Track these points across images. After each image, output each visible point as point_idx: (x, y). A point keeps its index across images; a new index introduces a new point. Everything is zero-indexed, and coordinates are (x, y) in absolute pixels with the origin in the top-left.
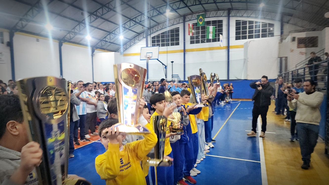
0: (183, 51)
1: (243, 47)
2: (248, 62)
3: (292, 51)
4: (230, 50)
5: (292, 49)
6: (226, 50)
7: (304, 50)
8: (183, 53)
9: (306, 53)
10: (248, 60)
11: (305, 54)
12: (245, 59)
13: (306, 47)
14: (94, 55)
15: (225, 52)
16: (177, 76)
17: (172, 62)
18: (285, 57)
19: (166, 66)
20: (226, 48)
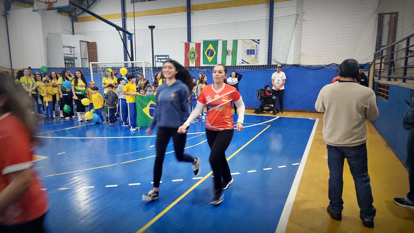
0: (186, 10)
2: (303, 23)
4: (276, 4)
6: (267, 6)
8: (185, 14)
10: (304, 18)
12: (297, 15)
14: (7, 14)
15: (265, 8)
16: (165, 59)
17: (152, 28)
18: (391, 14)
19: (130, 34)
20: (266, 1)
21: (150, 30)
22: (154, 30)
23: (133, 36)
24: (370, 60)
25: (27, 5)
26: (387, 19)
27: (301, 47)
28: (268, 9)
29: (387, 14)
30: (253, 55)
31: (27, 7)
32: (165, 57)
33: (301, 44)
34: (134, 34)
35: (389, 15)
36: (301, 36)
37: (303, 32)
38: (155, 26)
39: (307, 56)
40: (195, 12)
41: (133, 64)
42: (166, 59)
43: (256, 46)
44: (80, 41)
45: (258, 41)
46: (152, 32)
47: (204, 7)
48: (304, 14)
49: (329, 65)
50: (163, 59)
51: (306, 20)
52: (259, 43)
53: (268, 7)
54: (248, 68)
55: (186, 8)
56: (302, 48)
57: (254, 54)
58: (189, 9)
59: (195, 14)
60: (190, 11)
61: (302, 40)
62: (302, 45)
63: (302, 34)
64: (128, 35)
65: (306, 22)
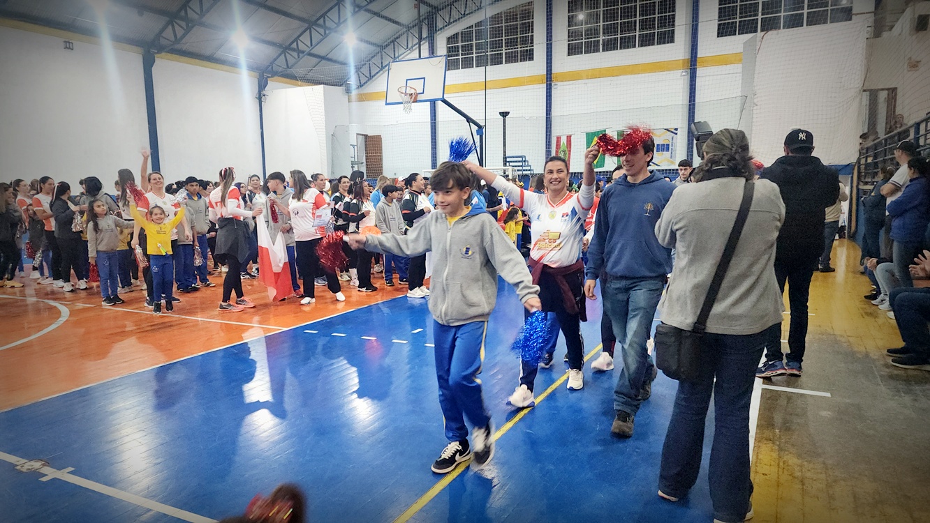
0: (545, 80)
1: (740, 61)
2: (755, 108)
3: (914, 66)
4: (700, 71)
6: (684, 74)
8: (543, 87)
10: (755, 101)
12: (745, 98)
14: (264, 95)
15: (683, 77)
16: (519, 162)
17: (504, 114)
18: (888, 89)
19: (480, 127)
20: (683, 66)
21: (502, 118)
23: (484, 130)
24: (853, 160)
25: (299, 83)
26: (883, 96)
28: (687, 78)
29: (882, 89)
30: (665, 152)
31: (300, 86)
32: (520, 159)
34: (484, 126)
35: (887, 91)
37: (754, 120)
38: (509, 113)
40: (559, 83)
42: (521, 161)
43: (673, 138)
44: (358, 134)
45: (674, 132)
46: (504, 120)
47: (576, 77)
48: (756, 96)
50: (516, 162)
51: (758, 104)
52: (676, 134)
53: (688, 75)
55: (545, 78)
57: (668, 150)
58: (550, 80)
59: (559, 88)
60: (551, 84)
64: (477, 128)
65: (758, 107)
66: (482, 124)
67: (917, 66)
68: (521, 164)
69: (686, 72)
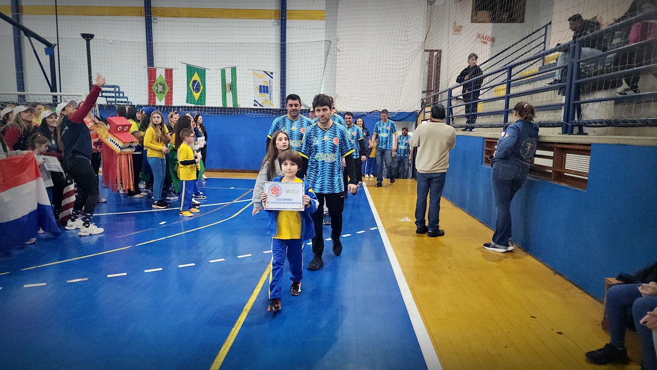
0: (143, 13)
1: (322, 18)
2: (338, 53)
3: (458, 30)
4: (289, 23)
5: (460, 24)
6: (276, 23)
7: (487, 29)
8: (141, 22)
9: (493, 40)
10: (338, 46)
11: (489, 43)
12: (329, 42)
13: (494, 20)
15: (275, 27)
16: (113, 92)
17: (88, 37)
19: (49, 45)
20: (275, 16)
21: (84, 41)
22: (91, 41)
23: (56, 49)
27: (335, 86)
28: (278, 28)
30: (266, 95)
32: (113, 89)
33: (335, 83)
34: (56, 46)
36: (336, 71)
37: (338, 65)
39: (343, 99)
40: (159, 18)
41: (55, 97)
42: (116, 92)
43: (269, 81)
45: (270, 75)
46: (88, 45)
47: (175, 13)
48: (339, 42)
49: (372, 112)
50: (110, 92)
51: (341, 49)
52: (272, 77)
53: (279, 25)
54: (264, 112)
55: (143, 10)
56: (337, 88)
57: (267, 92)
58: (149, 13)
59: (159, 23)
60: (151, 17)
61: (337, 77)
62: (337, 84)
63: (337, 69)
64: (45, 46)
65: (341, 53)
66: (53, 41)
67: (460, 31)
68: (113, 95)
69: (277, 22)
